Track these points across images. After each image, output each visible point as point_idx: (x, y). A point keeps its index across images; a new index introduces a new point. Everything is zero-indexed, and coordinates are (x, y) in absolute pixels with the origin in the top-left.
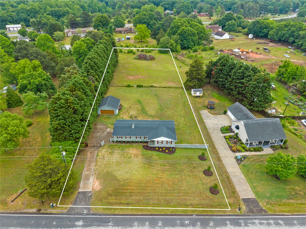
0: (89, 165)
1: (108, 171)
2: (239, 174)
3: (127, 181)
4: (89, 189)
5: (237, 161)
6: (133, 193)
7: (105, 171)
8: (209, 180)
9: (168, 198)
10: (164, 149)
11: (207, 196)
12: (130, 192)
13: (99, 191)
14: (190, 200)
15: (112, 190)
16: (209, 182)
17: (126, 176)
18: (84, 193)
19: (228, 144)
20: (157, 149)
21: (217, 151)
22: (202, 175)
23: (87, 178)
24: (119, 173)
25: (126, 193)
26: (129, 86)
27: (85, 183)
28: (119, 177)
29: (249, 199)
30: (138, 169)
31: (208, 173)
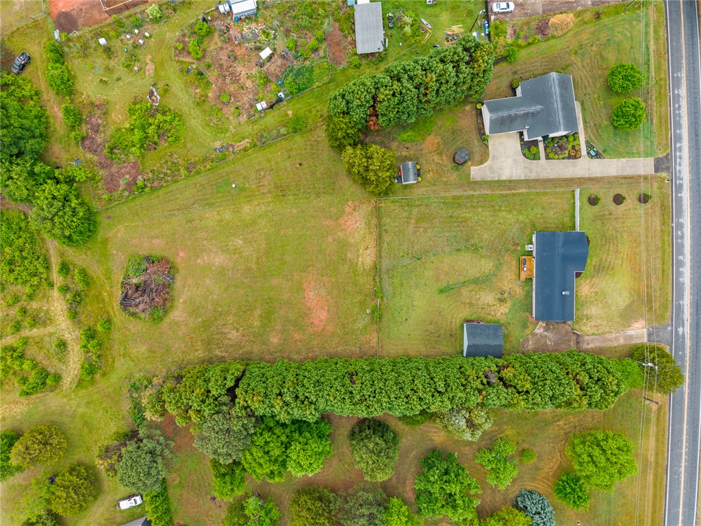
0: (611, 340)
1: (619, 317)
2: (620, 164)
3: (633, 293)
4: (643, 333)
5: (597, 158)
6: (647, 285)
8: (629, 201)
13: (646, 320)
16: (630, 202)
17: (626, 294)
18: (650, 335)
19: (563, 159)
21: (579, 178)
22: (622, 207)
24: (621, 303)
27: (636, 338)
28: (627, 302)
29: (655, 165)
30: (614, 281)
31: (618, 200)
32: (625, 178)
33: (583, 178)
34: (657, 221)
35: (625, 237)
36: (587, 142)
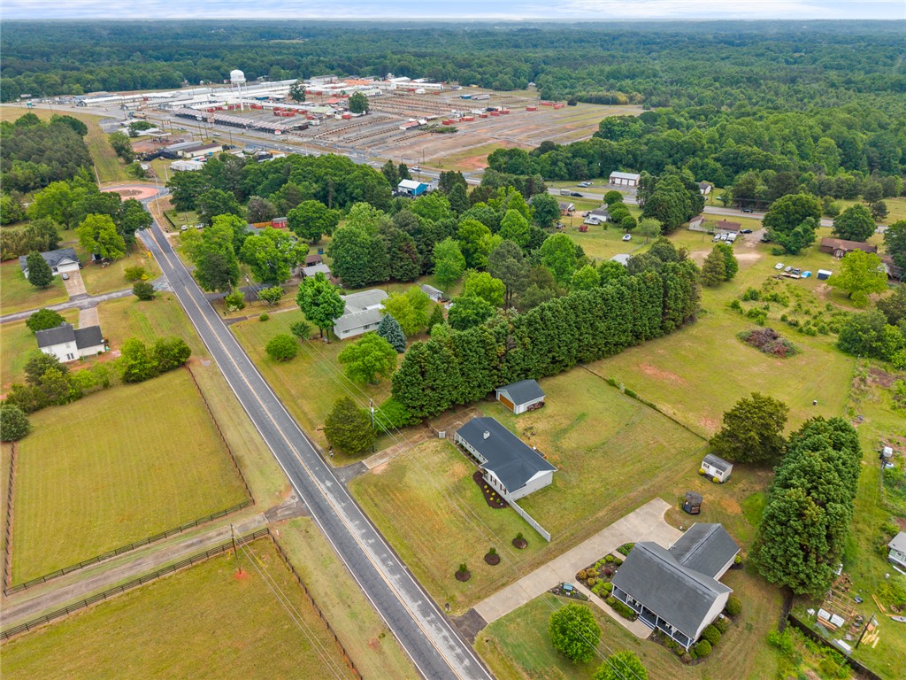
0: (401, 447)
1: (406, 466)
2: (525, 596)
3: (406, 488)
4: (371, 466)
5: (556, 588)
7: (405, 464)
8: (478, 564)
9: (411, 533)
10: (493, 494)
11: (446, 570)
12: (392, 499)
13: (374, 475)
14: (426, 555)
15: (383, 484)
16: (476, 564)
17: (413, 484)
19: (593, 565)
20: (486, 487)
21: (555, 557)
22: (483, 552)
23: (381, 457)
24: (412, 476)
25: (388, 494)
26: (612, 384)
27: (374, 459)
28: (406, 479)
29: (480, 617)
30: (434, 488)
31: (492, 558)
32: (504, 585)
33: (551, 559)
34: (428, 560)
35: (454, 529)
36: (586, 599)
